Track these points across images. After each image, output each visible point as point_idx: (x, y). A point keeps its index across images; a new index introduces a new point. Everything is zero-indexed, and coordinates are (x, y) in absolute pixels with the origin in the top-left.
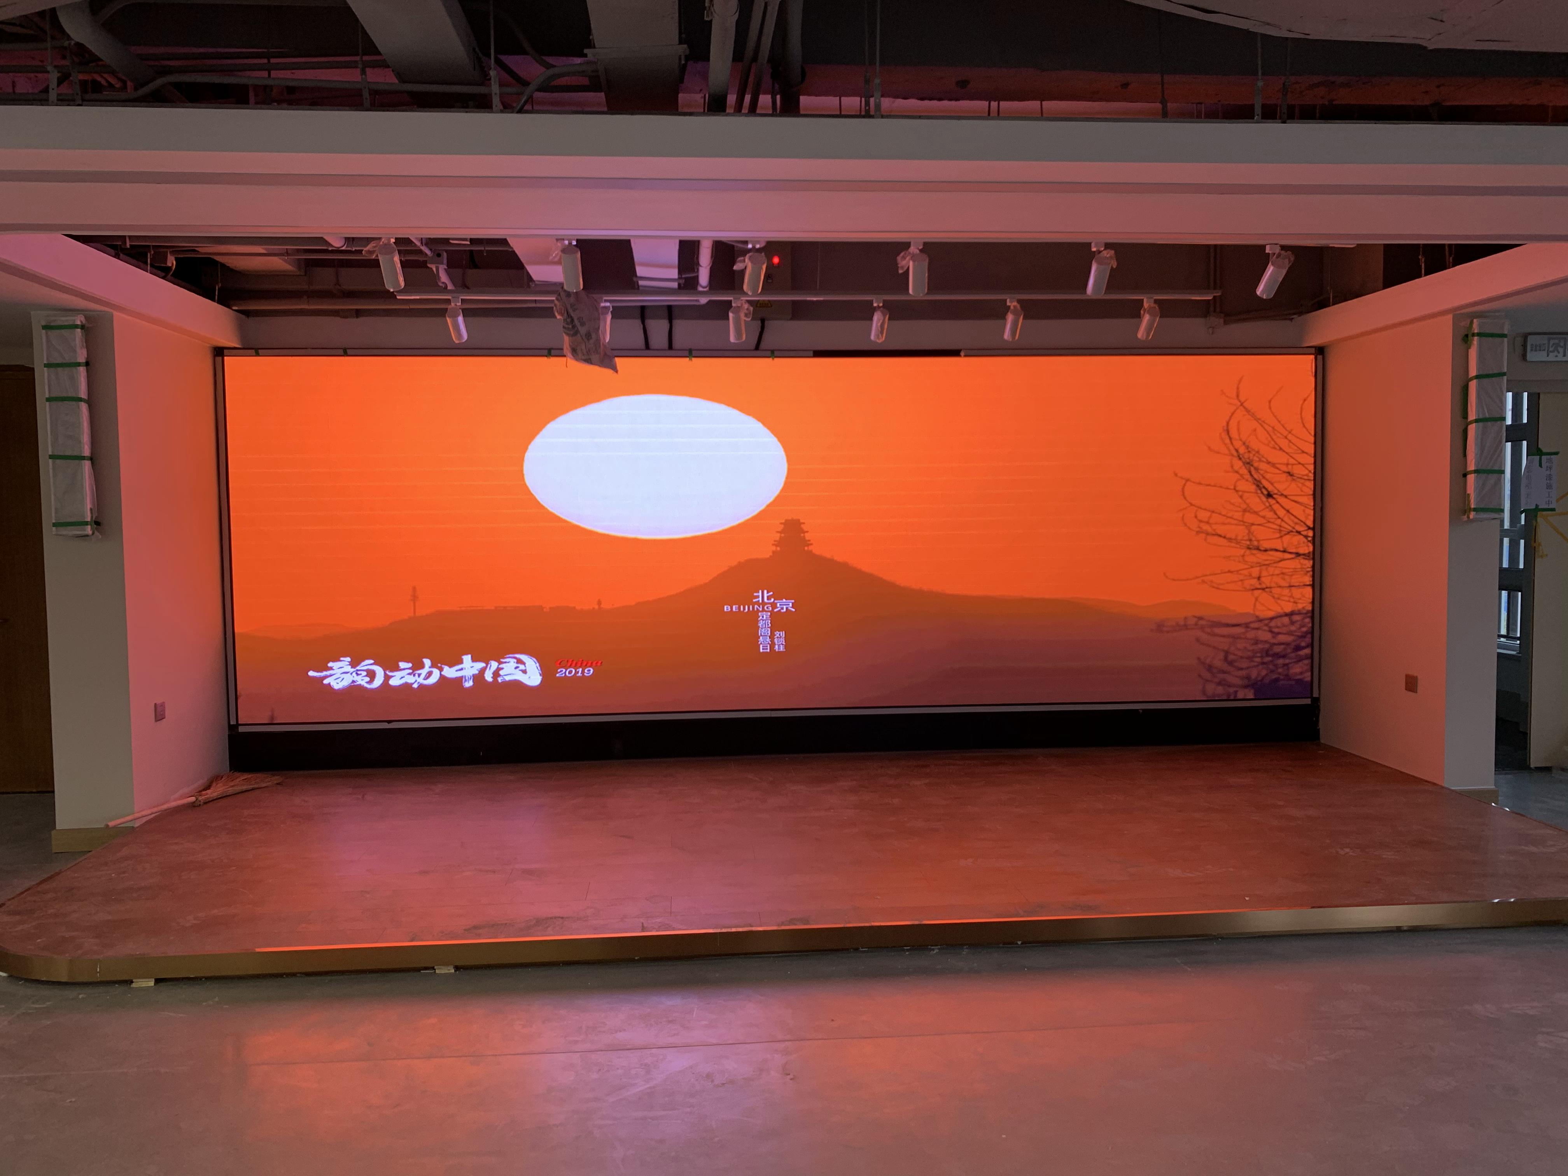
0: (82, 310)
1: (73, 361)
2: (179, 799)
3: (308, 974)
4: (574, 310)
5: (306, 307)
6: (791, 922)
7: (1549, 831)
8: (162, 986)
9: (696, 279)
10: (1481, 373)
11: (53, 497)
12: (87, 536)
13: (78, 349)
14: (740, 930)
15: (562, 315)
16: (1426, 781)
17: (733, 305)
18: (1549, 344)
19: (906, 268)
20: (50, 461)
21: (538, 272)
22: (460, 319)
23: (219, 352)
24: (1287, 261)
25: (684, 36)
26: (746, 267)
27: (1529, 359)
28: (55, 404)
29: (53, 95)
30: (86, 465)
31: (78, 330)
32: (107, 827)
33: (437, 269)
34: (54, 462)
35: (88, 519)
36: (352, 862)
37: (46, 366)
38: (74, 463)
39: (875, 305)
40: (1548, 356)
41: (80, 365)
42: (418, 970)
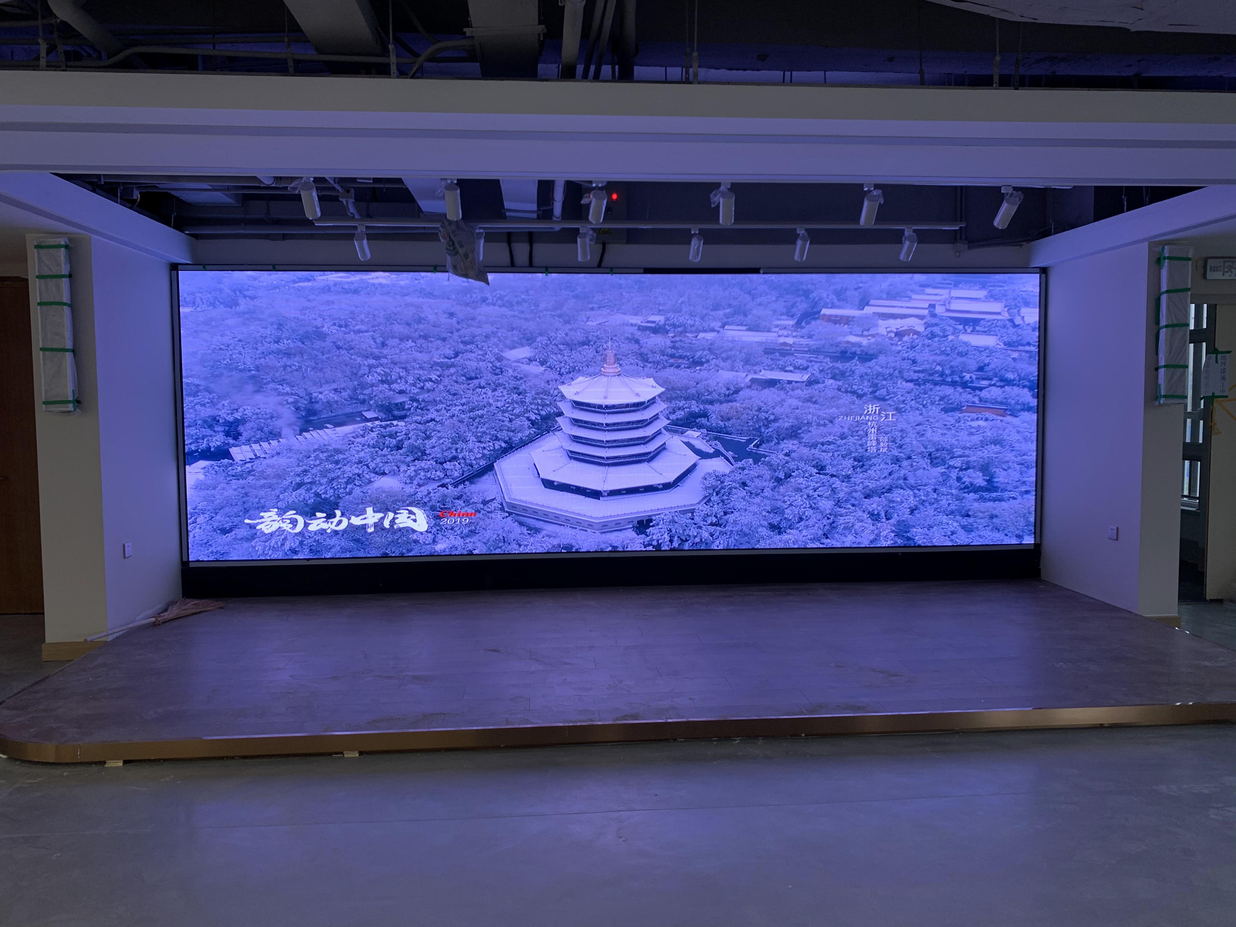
0: (66, 234)
1: (59, 273)
2: (144, 619)
3: (245, 757)
4: (455, 236)
5: (243, 232)
6: (625, 717)
7: (1220, 650)
8: (128, 766)
9: (552, 210)
10: (1170, 288)
11: (43, 382)
12: (70, 412)
13: (63, 265)
14: (584, 724)
15: (446, 239)
16: (1125, 610)
17: (581, 231)
18: (1224, 265)
19: (716, 204)
20: (41, 352)
21: (426, 205)
22: (365, 242)
23: (175, 267)
24: (1017, 199)
25: (542, 18)
26: (591, 202)
27: (1208, 277)
28: (45, 308)
29: (43, 62)
30: (69, 356)
31: (63, 249)
32: (86, 641)
33: (347, 202)
34: (43, 354)
35: (71, 399)
36: (279, 669)
37: (37, 277)
38: (60, 354)
39: (693, 232)
40: (1223, 275)
41: (64, 276)
42: (330, 754)
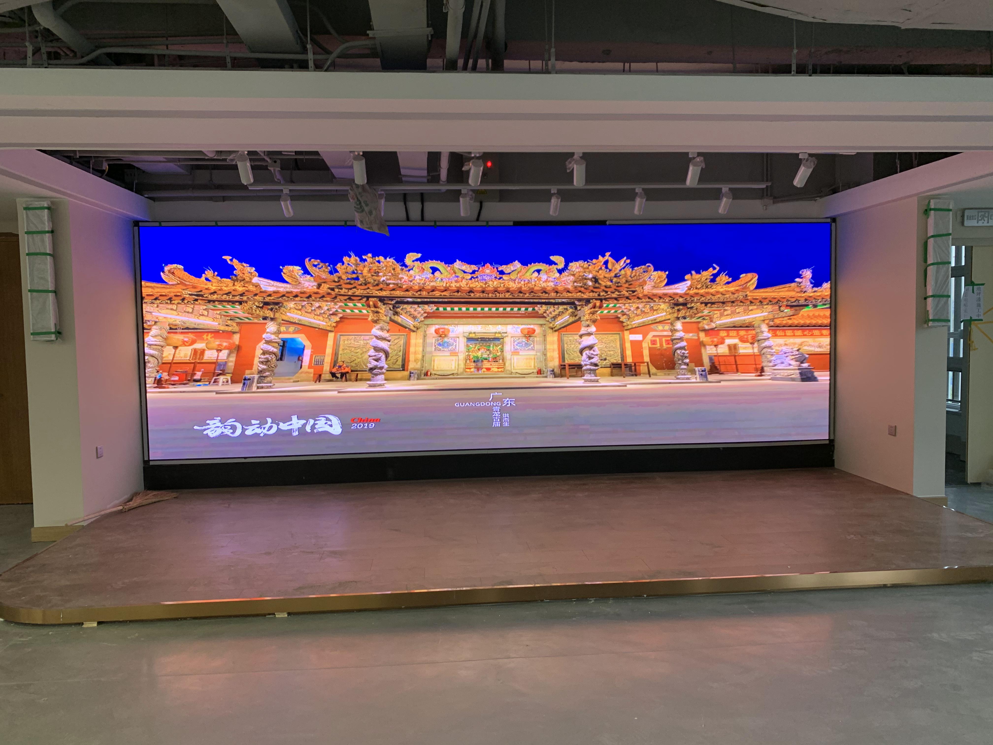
0: (49, 198)
1: (43, 230)
2: (113, 507)
3: (195, 618)
4: (361, 197)
5: (191, 195)
6: (500, 583)
7: (979, 524)
8: (102, 626)
9: (439, 175)
10: (936, 234)
11: (31, 317)
12: (53, 341)
13: (46, 223)
14: (468, 589)
15: (354, 199)
16: (902, 492)
17: (462, 192)
18: (979, 215)
19: (571, 170)
20: (29, 293)
21: (338, 172)
22: (289, 202)
23: (136, 224)
24: (812, 164)
25: (430, 22)
26: (470, 169)
27: (965, 225)
28: (32, 257)
29: (29, 61)
30: (51, 296)
31: (46, 210)
32: (66, 525)
33: (274, 170)
34: (31, 295)
35: (53, 330)
36: (223, 547)
37: (26, 233)
38: (44, 294)
39: (552, 192)
40: (978, 223)
41: (48, 232)
42: (264, 615)
